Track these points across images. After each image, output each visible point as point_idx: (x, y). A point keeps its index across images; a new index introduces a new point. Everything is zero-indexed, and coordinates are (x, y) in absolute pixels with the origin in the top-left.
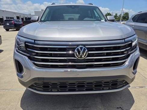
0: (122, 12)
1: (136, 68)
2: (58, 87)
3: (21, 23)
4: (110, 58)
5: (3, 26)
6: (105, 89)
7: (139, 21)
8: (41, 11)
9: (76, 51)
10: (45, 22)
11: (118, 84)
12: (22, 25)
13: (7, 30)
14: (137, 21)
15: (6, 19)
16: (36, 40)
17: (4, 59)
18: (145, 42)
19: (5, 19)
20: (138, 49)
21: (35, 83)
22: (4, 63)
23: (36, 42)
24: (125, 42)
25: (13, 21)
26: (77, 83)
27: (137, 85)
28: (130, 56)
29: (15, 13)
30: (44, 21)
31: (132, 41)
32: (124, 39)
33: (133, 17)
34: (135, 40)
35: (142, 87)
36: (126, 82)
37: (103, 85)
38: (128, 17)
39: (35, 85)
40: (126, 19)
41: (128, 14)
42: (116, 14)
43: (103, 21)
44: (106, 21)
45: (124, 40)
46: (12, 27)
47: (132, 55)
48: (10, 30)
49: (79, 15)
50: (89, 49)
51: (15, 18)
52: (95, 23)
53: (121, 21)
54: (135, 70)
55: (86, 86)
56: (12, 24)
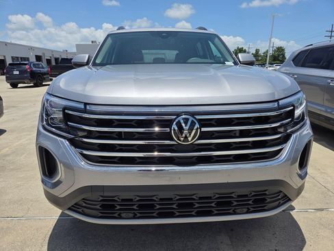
0: (269, 47)
1: (306, 166)
2: (135, 207)
3: (46, 70)
4: (249, 142)
5: (4, 77)
6: (238, 211)
7: (307, 65)
8: (91, 43)
9: (174, 126)
10: (104, 68)
11: (269, 200)
12: (48, 74)
13: (14, 86)
14: (303, 65)
15: (11, 62)
16: (89, 104)
17: (7, 149)
18: (323, 109)
19: (9, 61)
20: (308, 122)
21: (83, 199)
22: (8, 158)
23: (88, 107)
24: (280, 108)
25: (27, 67)
26: (178, 198)
27: (310, 204)
28: (292, 138)
29: (31, 48)
30: (102, 65)
31: (293, 106)
32: (277, 101)
33: (293, 57)
34: (301, 104)
35: (322, 210)
36: (286, 196)
37: (235, 203)
38: (284, 57)
39: (84, 205)
40: (278, 60)
41: (283, 50)
42: (257, 51)
43: (230, 63)
44: (235, 63)
45: (276, 103)
46: (26, 78)
47: (296, 136)
48: (20, 85)
49: (175, 52)
50: (204, 123)
51: (33, 59)
52: (214, 68)
53: (267, 65)
54: (304, 171)
55: (197, 205)
56: (25, 71)
